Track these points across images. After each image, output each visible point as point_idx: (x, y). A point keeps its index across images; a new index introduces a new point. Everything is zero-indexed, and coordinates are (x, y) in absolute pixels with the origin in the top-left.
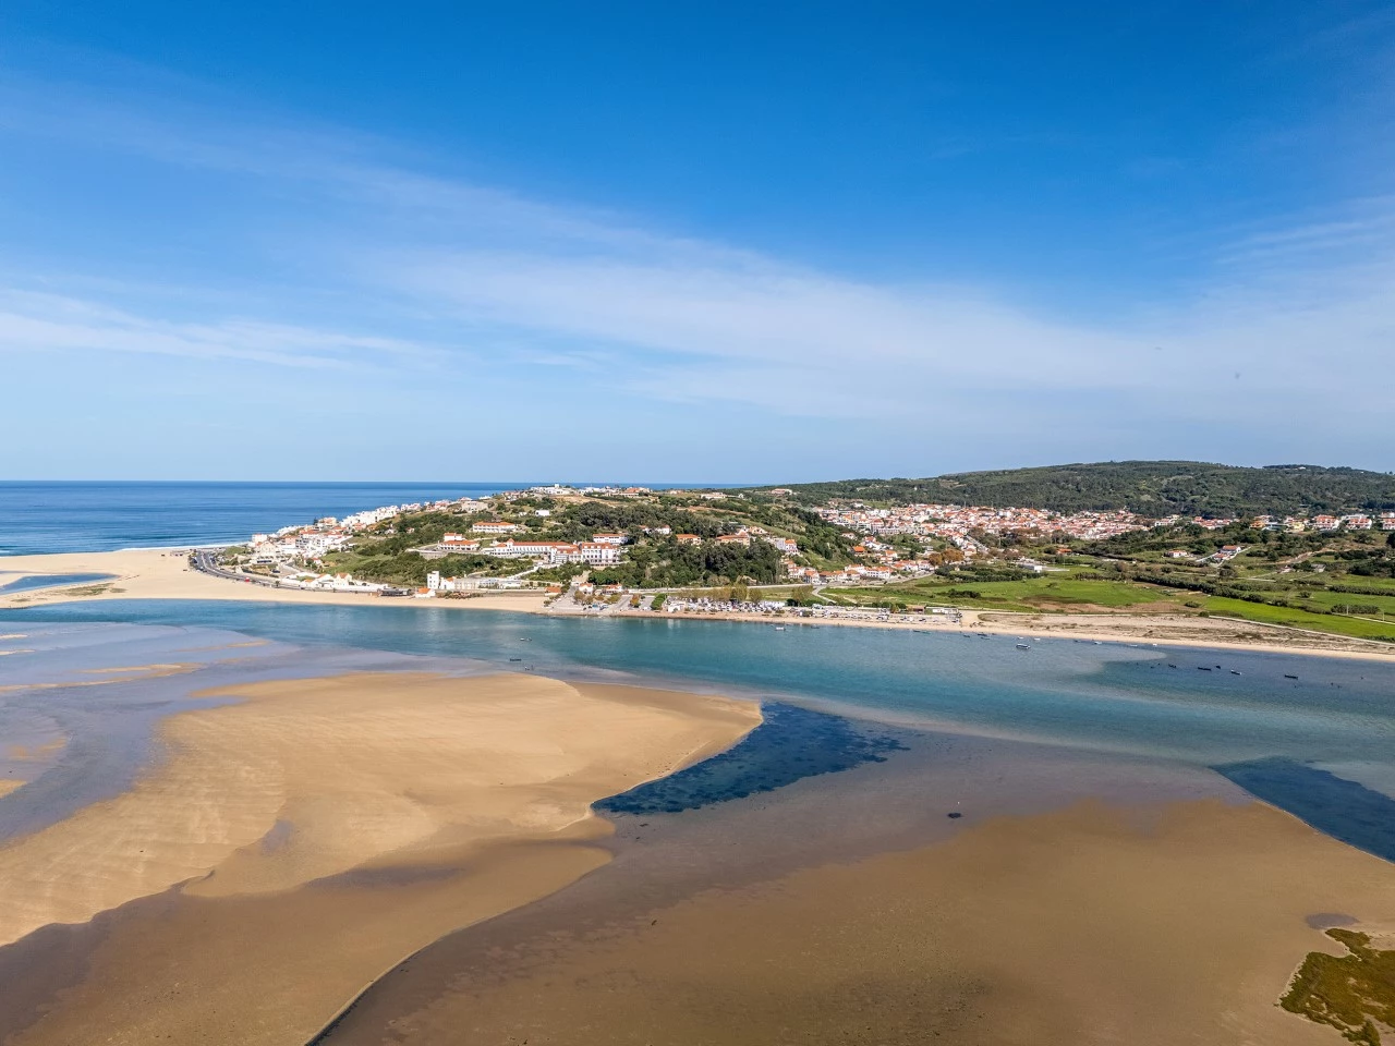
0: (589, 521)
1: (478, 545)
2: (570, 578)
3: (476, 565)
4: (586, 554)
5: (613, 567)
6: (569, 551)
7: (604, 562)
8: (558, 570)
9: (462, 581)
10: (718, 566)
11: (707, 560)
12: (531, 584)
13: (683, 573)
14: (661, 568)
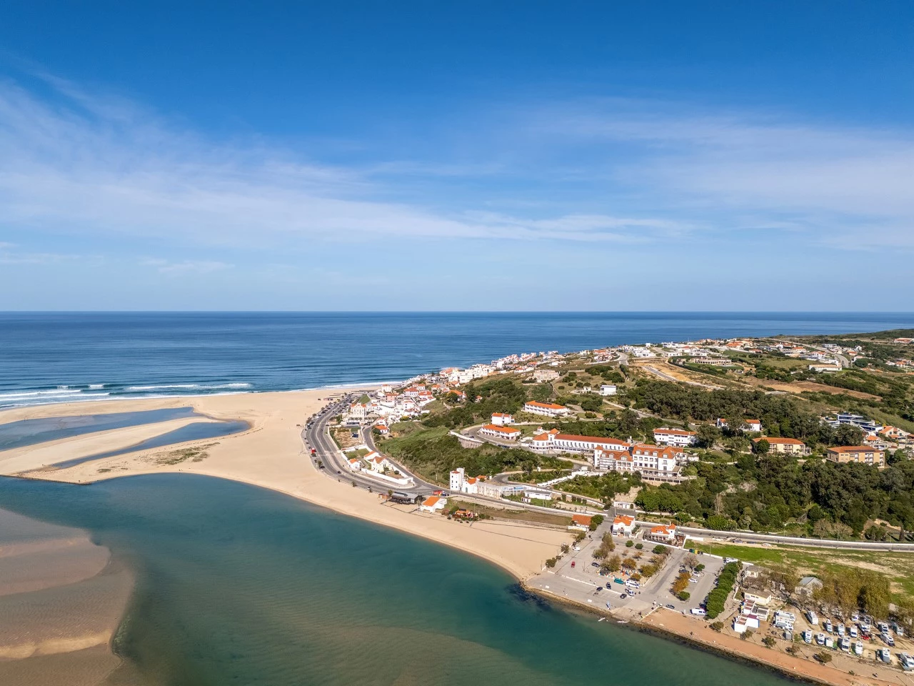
0: (655, 407)
1: (518, 433)
2: (613, 496)
3: (506, 463)
4: (638, 461)
5: (673, 484)
6: (618, 455)
7: (661, 475)
8: (600, 480)
9: (484, 485)
10: (832, 502)
11: (815, 487)
12: (564, 496)
13: (774, 510)
14: (741, 493)
